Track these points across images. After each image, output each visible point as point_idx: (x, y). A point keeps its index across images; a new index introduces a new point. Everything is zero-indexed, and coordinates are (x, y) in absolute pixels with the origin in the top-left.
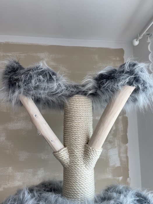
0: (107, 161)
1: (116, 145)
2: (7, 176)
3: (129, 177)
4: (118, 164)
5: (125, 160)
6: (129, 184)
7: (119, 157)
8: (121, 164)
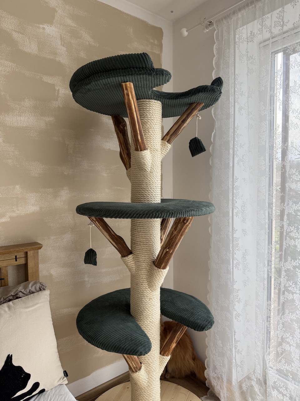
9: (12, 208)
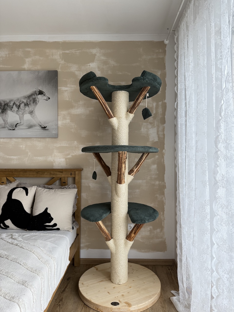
0: (148, 138)
1: (156, 125)
2: (74, 147)
3: (165, 149)
4: (156, 140)
5: (162, 136)
6: (164, 154)
7: (158, 134)
8: (159, 139)
9: (73, 152)
